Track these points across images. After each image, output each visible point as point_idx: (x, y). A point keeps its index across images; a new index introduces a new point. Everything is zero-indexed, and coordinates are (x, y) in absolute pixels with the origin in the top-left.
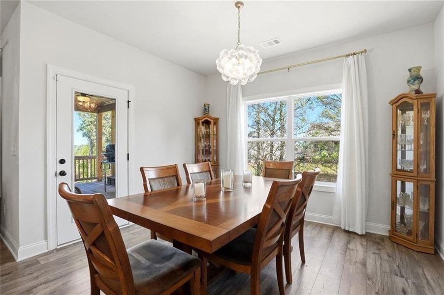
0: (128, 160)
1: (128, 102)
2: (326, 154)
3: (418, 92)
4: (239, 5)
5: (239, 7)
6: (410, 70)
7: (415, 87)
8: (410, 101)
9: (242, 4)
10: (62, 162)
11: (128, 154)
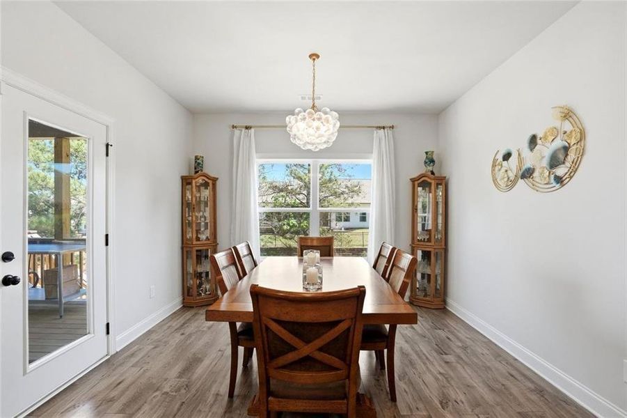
0: (107, 244)
1: (107, 145)
2: (295, 223)
3: (433, 173)
4: (314, 57)
5: (314, 59)
6: (427, 153)
7: (430, 168)
8: (429, 180)
9: (318, 56)
10: (8, 257)
11: (107, 236)
